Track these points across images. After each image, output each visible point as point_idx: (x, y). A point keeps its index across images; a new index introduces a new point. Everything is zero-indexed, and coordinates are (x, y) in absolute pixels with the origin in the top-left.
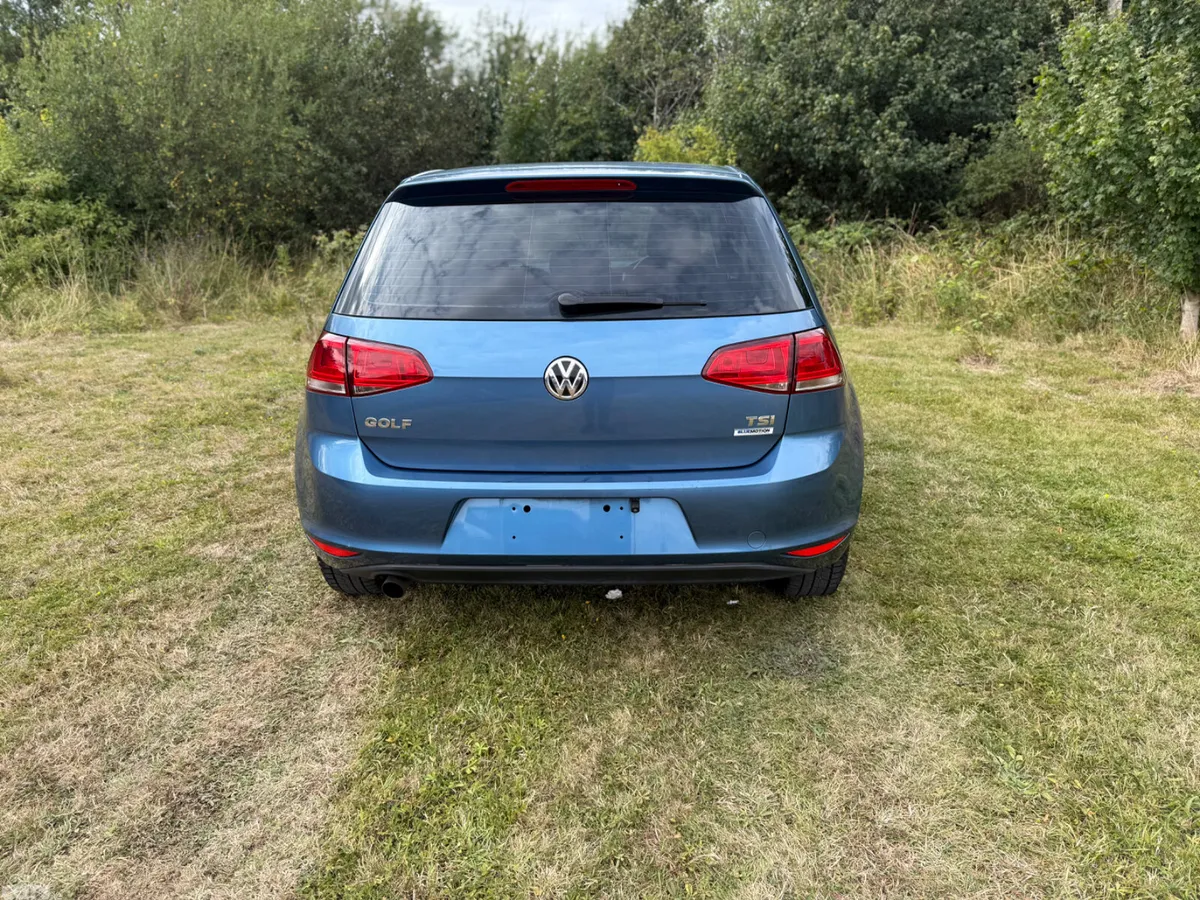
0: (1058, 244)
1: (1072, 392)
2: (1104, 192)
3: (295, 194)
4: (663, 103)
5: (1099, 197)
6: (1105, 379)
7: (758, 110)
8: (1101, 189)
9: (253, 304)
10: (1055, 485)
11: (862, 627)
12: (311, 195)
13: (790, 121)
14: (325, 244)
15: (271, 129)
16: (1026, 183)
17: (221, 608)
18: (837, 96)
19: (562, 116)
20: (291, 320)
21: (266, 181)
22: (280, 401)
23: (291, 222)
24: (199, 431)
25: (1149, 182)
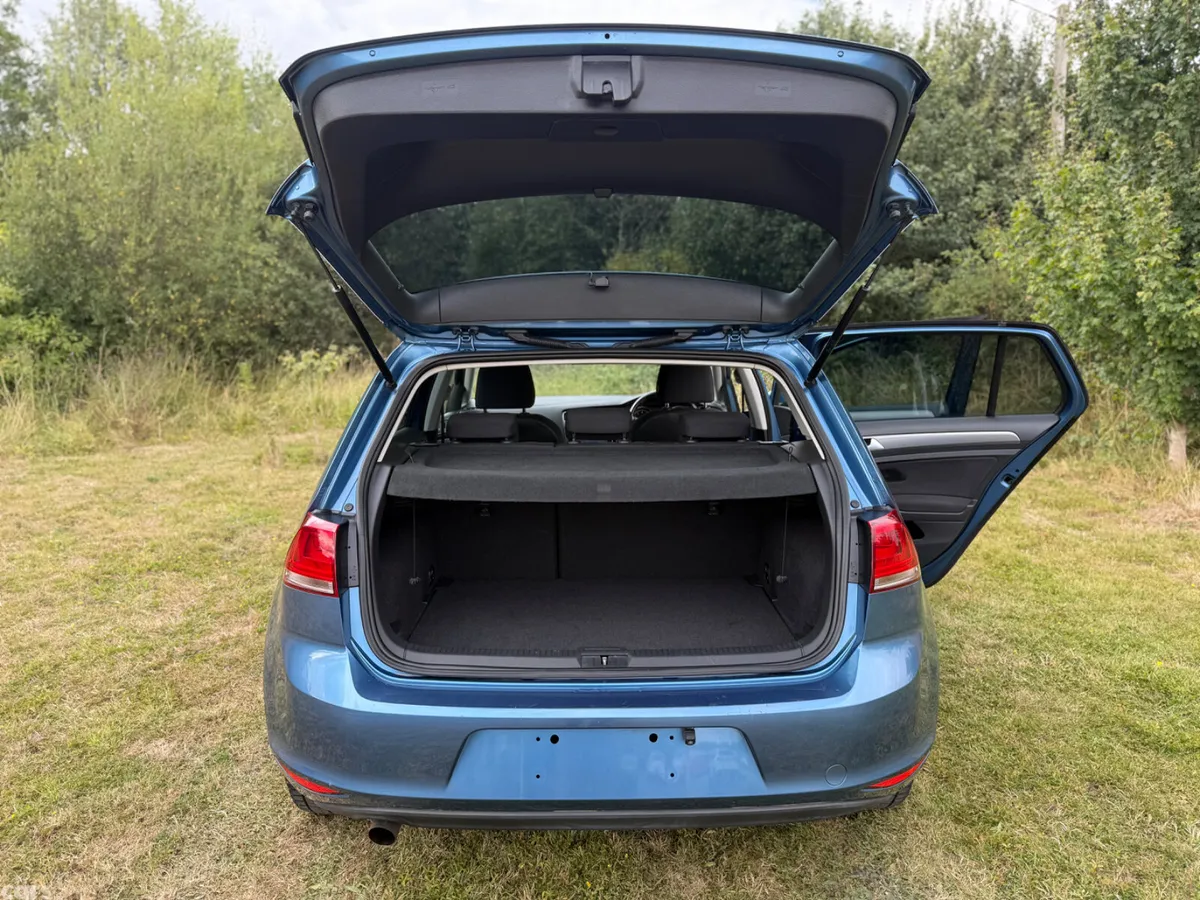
0: (1029, 368)
1: (1074, 527)
2: (1089, 325)
3: (260, 310)
4: (627, 226)
5: (1084, 329)
6: (1103, 512)
7: (726, 236)
8: (1085, 322)
9: (211, 423)
12: (276, 311)
13: (757, 247)
14: (292, 364)
15: (238, 246)
17: (164, 835)
18: (804, 224)
19: (530, 237)
20: (252, 439)
21: (231, 298)
22: (238, 540)
23: (254, 336)
24: (147, 579)
25: (1135, 316)
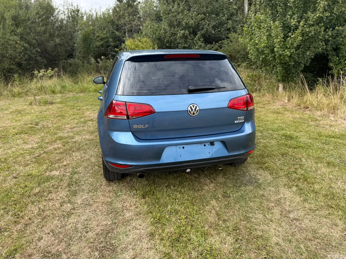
0: (244, 71)
1: (261, 108)
2: (262, 57)
3: (16, 58)
4: (128, 31)
5: (261, 59)
6: (266, 104)
7: (162, 34)
8: (261, 57)
9: (7, 94)
10: (275, 131)
11: (256, 170)
12: (21, 58)
13: (170, 38)
14: (37, 74)
15: (7, 37)
16: (233, 55)
18: (184, 31)
19: (98, 34)
20: (23, 99)
21: (7, 54)
22: (40, 125)
23: (14, 67)
24: (18, 136)
25: (273, 55)
